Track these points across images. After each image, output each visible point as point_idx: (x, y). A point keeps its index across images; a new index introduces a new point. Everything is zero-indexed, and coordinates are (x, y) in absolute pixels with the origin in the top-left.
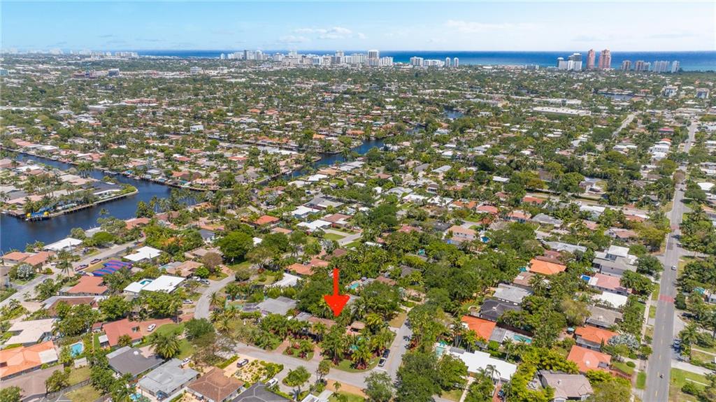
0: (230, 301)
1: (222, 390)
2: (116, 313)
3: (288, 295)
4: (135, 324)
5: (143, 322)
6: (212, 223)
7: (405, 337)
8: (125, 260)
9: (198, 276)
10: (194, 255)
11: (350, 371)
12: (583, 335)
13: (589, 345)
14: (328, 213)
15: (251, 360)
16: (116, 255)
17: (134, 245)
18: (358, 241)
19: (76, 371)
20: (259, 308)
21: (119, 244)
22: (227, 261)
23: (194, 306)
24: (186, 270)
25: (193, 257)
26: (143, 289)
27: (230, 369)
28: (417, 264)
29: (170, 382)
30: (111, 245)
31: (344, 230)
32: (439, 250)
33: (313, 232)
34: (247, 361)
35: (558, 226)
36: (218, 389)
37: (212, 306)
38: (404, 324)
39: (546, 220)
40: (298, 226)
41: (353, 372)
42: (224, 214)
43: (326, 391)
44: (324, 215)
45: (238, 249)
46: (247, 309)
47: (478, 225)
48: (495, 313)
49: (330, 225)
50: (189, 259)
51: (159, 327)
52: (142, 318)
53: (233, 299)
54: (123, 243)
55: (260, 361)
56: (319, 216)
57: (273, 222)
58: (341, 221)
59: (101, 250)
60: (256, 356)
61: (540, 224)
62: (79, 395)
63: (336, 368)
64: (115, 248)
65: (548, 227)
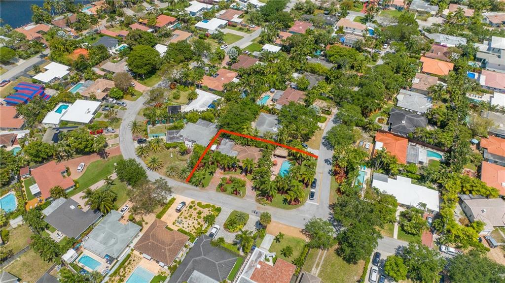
0: (151, 126)
1: (169, 250)
2: (41, 157)
3: (206, 118)
4: (64, 164)
5: (71, 160)
6: (112, 26)
7: (326, 161)
8: (35, 82)
9: (112, 98)
10: (103, 70)
11: (284, 208)
12: (488, 148)
13: (497, 160)
14: (222, 9)
15: (188, 201)
16: (25, 73)
17: (40, 59)
18: (256, 42)
19: (15, 232)
20: (181, 136)
21: (24, 59)
22: (137, 76)
23: (117, 136)
24: (100, 91)
25: (103, 73)
26: (62, 119)
27: (170, 216)
28: (321, 71)
29: (115, 244)
30: (17, 61)
31: (241, 29)
32: (341, 56)
33: (213, 35)
34: (184, 203)
35: (434, 13)
36: (164, 249)
37: (135, 135)
38: (321, 145)
39: (422, 7)
40: (196, 27)
41: (287, 209)
42: (121, 15)
43: (267, 235)
44: (218, 11)
45: (146, 65)
46: (171, 139)
47: (362, 15)
48: (404, 127)
49: (226, 24)
50: (99, 77)
51: (88, 165)
52: (69, 156)
53: (154, 124)
54: (29, 57)
55: (196, 202)
56: (213, 12)
57: (171, 23)
58: (236, 19)
59: (7, 67)
60: (191, 196)
61: (417, 11)
62: (24, 264)
63: (270, 205)
64: (22, 65)
65: (425, 15)
